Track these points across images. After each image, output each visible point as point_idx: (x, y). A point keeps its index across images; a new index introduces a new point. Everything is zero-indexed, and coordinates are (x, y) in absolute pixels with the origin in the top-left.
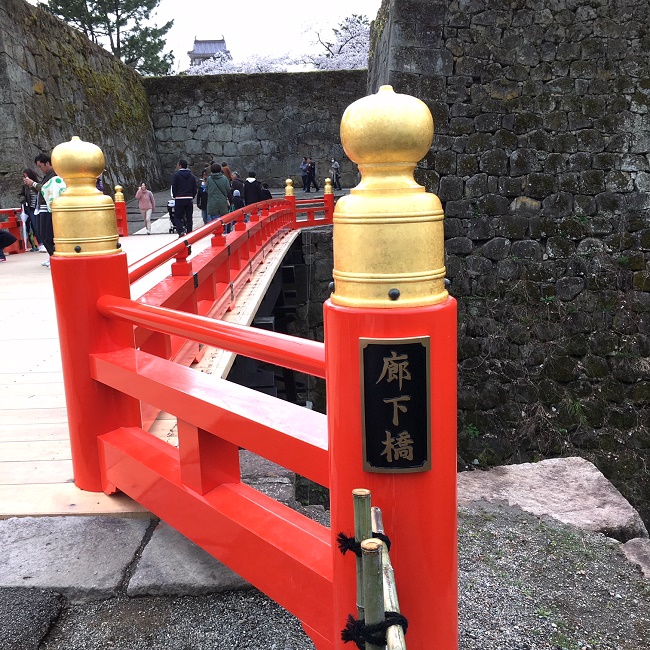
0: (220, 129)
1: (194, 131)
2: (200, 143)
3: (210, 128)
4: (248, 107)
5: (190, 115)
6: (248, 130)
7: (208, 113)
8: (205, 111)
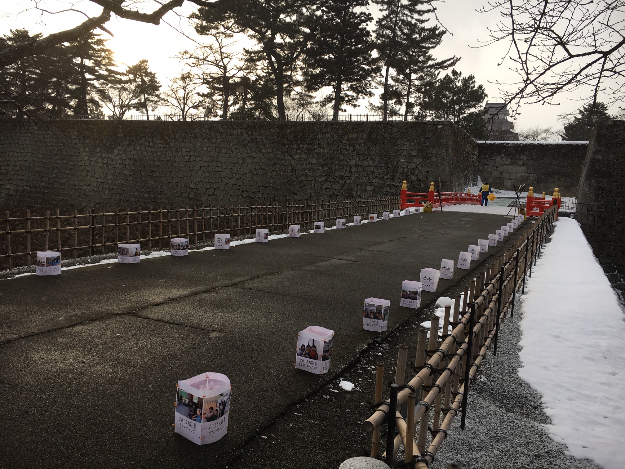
0: (510, 167)
1: (497, 167)
2: (499, 173)
3: (505, 167)
4: (525, 158)
5: (497, 160)
6: (524, 168)
7: (505, 159)
8: (504, 159)
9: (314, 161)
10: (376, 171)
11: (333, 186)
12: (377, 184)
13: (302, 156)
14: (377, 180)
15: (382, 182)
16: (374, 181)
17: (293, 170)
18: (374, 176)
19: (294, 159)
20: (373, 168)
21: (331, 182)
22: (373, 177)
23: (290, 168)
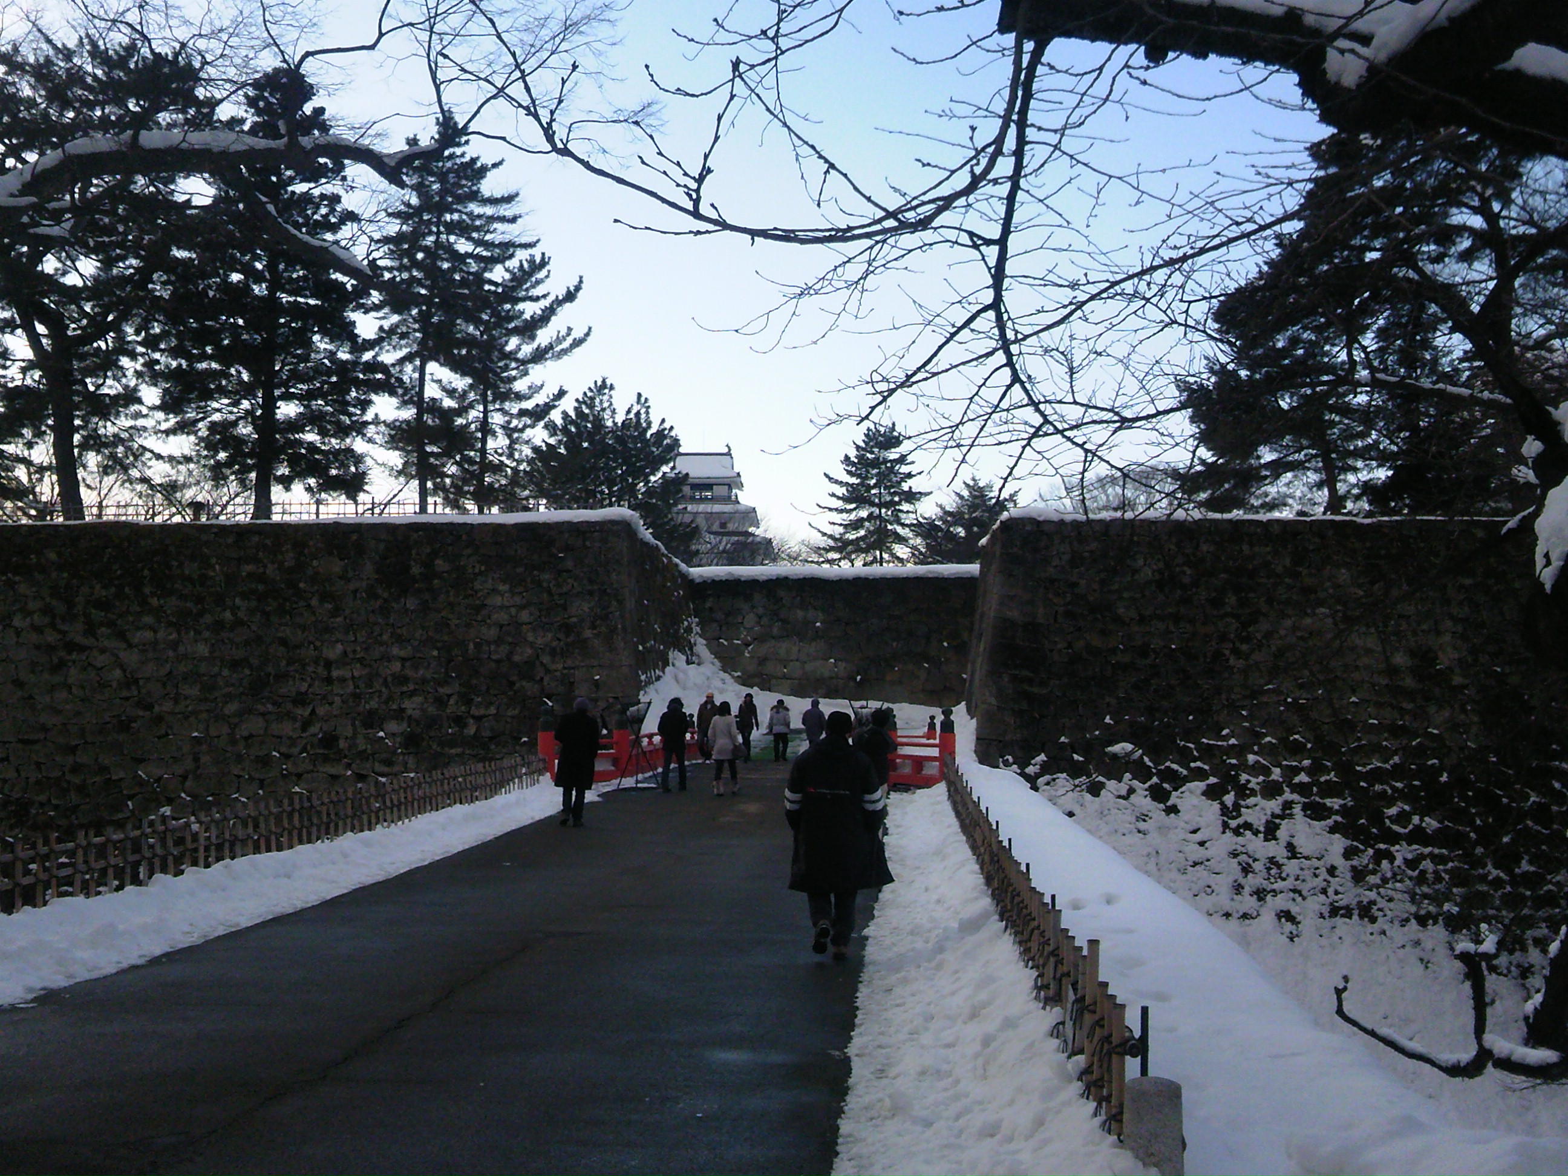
9: (203, 649)
10: (409, 672)
11: (274, 726)
12: (416, 714)
13: (161, 635)
14: (418, 699)
15: (432, 710)
16: (406, 704)
17: (131, 681)
18: (405, 689)
19: (130, 646)
20: (403, 666)
21: (263, 714)
22: (402, 693)
23: (117, 673)
